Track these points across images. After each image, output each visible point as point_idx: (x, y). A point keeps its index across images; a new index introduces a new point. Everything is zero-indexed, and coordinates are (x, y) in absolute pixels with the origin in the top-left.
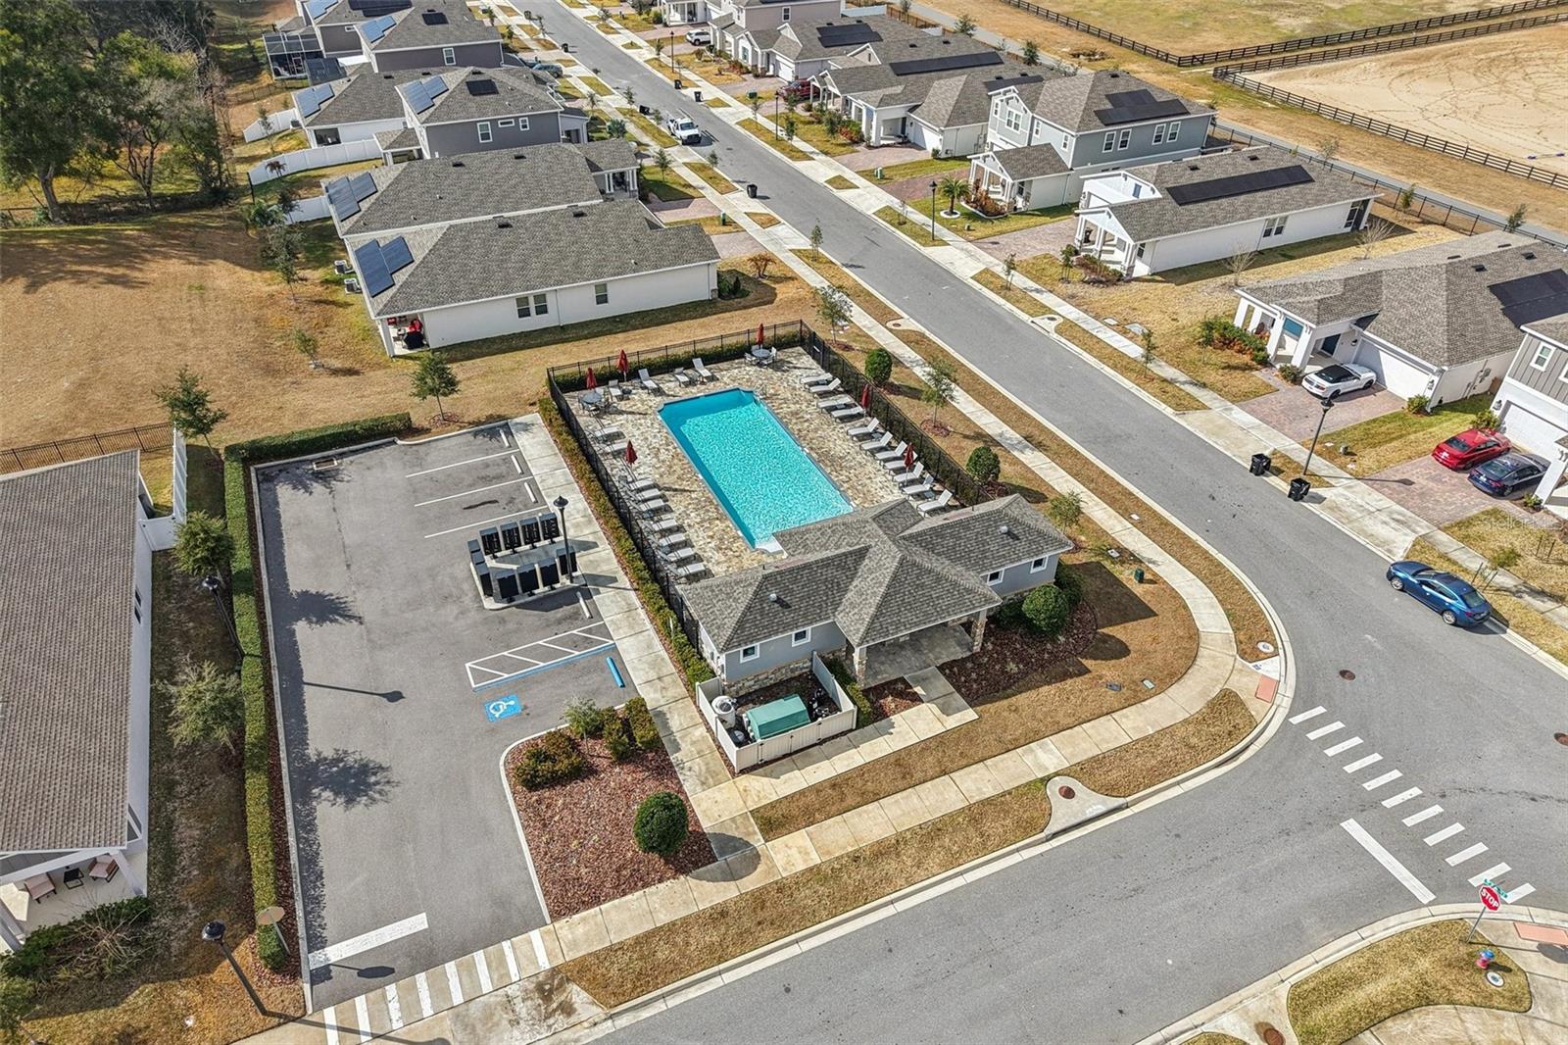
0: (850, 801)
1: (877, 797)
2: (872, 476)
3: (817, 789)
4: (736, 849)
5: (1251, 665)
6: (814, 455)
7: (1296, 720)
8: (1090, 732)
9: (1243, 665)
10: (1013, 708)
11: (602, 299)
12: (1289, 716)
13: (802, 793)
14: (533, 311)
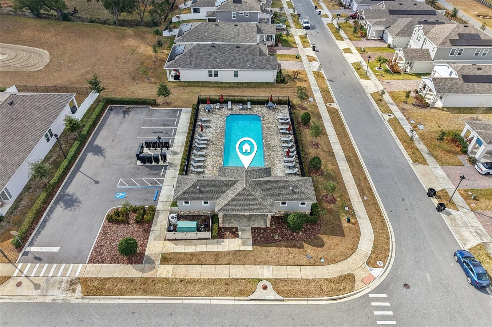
0: (193, 262)
1: (202, 264)
2: (279, 156)
3: (185, 254)
4: (150, 263)
5: (368, 268)
6: (265, 143)
7: (371, 295)
8: (288, 269)
9: (365, 267)
10: (267, 251)
11: (236, 76)
12: (370, 293)
13: (181, 253)
14: (213, 75)
